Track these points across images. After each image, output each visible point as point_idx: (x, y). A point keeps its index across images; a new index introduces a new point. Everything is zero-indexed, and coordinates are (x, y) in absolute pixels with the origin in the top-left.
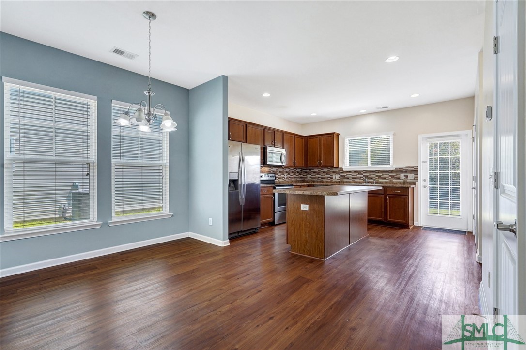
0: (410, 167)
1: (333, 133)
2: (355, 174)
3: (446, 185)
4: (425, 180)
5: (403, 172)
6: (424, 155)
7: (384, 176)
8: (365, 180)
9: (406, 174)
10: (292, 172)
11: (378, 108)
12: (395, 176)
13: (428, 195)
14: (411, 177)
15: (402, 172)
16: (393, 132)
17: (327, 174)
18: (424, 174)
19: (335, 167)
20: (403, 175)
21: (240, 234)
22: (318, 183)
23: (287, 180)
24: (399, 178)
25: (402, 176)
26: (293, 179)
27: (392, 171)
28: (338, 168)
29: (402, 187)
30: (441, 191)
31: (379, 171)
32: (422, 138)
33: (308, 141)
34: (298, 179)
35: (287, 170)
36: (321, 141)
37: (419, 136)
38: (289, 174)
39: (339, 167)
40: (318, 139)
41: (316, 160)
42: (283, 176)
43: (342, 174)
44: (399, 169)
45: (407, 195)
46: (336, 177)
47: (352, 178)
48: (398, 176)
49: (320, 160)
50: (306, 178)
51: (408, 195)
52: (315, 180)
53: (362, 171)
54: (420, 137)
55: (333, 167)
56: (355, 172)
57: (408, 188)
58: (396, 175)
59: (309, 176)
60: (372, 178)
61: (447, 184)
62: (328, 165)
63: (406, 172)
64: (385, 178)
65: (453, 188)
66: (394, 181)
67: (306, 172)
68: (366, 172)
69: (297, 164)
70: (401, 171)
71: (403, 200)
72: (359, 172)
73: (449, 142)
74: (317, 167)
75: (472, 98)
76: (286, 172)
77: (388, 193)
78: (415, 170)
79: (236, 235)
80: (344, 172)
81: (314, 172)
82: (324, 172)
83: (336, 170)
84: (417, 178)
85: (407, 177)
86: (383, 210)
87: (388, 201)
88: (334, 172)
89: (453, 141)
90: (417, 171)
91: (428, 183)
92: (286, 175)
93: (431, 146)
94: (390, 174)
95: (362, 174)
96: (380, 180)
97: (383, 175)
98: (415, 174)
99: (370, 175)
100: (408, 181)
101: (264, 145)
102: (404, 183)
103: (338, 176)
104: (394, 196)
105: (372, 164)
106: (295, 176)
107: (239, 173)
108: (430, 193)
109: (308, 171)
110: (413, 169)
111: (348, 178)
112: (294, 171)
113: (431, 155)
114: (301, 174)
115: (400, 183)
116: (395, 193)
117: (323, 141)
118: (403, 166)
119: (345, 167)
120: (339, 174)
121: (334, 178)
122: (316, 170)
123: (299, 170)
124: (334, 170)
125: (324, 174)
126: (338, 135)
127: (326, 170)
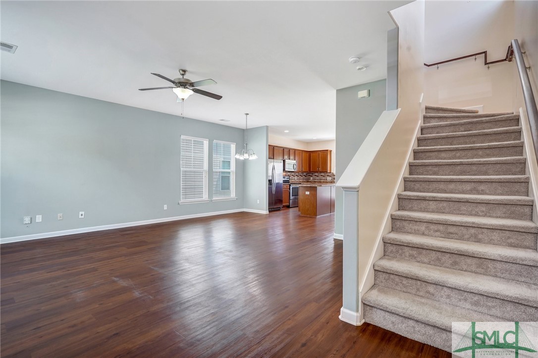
1: (327, 150)
17: (324, 177)
21: (274, 209)
22: (317, 182)
23: (297, 180)
26: (301, 180)
34: (304, 180)
35: (297, 174)
38: (298, 177)
39: (331, 172)
40: (317, 153)
41: (316, 168)
43: (333, 177)
49: (319, 168)
52: (316, 180)
55: (327, 172)
59: (311, 178)
62: (324, 171)
67: (309, 175)
69: (303, 170)
74: (317, 172)
81: (315, 176)
83: (330, 174)
88: (328, 176)
92: (296, 177)
101: (284, 159)
103: (330, 178)
106: (302, 178)
107: (272, 176)
109: (311, 174)
112: (301, 174)
114: (306, 177)
117: (321, 155)
119: (335, 172)
121: (328, 179)
122: (317, 174)
123: (305, 174)
124: (328, 174)
125: (321, 177)
126: (331, 151)
127: (323, 174)
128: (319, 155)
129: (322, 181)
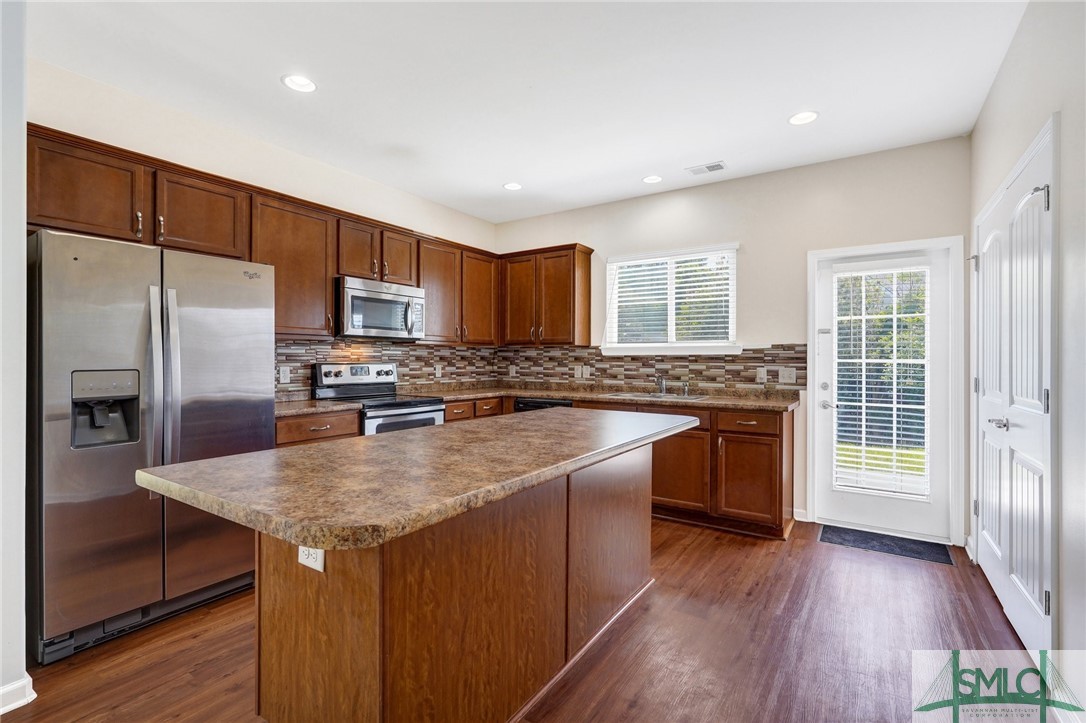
0: (783, 347)
1: (573, 247)
2: (633, 366)
3: (886, 402)
4: (825, 387)
5: (764, 362)
6: (825, 312)
7: (713, 372)
8: (659, 383)
9: (773, 367)
10: (463, 358)
11: (697, 171)
12: (742, 374)
13: (835, 432)
14: (787, 375)
15: (761, 360)
16: (737, 245)
17: (561, 364)
18: (823, 367)
19: (576, 344)
20: (765, 369)
21: (154, 614)
22: (536, 389)
23: (446, 380)
24: (752, 380)
25: (762, 373)
26: (465, 379)
27: (734, 359)
28: (588, 347)
29: (761, 411)
30: (872, 421)
31: (697, 359)
32: (819, 262)
33: (506, 269)
34: (483, 378)
35: (446, 353)
36: (540, 269)
37: (809, 255)
38: (451, 364)
39: (593, 344)
40: (532, 263)
41: (528, 325)
42: (430, 369)
43: (599, 365)
44: (755, 351)
45: (775, 435)
46: (582, 373)
47: (627, 377)
48: (750, 373)
49: (538, 326)
50: (507, 374)
51: (780, 436)
52: (528, 379)
53: (652, 358)
54: (813, 258)
55: (571, 343)
56: (634, 359)
57: (781, 413)
58: (746, 369)
59: (513, 370)
60: (678, 378)
61: (888, 399)
62: (560, 338)
63: (773, 361)
64: (713, 379)
65: (904, 410)
66: (741, 386)
67: (505, 359)
68: (663, 359)
69: (469, 336)
70: (757, 357)
71: (765, 449)
72: (644, 361)
73: (896, 272)
74: (528, 344)
75: (966, 141)
76: (442, 358)
77: (721, 427)
78: (797, 357)
79: (137, 619)
80: (603, 359)
81: (528, 359)
82: (551, 359)
83: (584, 353)
84: (802, 381)
85: (774, 375)
86: (707, 479)
87: (722, 452)
88: (577, 359)
89: (906, 270)
90: (804, 360)
91: (835, 396)
92: (439, 367)
93: (842, 284)
94: (729, 367)
95: (652, 366)
96: (702, 385)
97: (708, 368)
98: (798, 369)
99: (674, 367)
100: (778, 387)
101: (338, 273)
102: (767, 394)
103: (587, 371)
104: (737, 438)
105: (680, 337)
106: (470, 368)
107: (143, 373)
108: (841, 425)
109: (511, 354)
110: (791, 354)
111: (615, 377)
112: (468, 354)
113: (843, 310)
114: (493, 364)
115: (757, 395)
116: (741, 429)
117: (547, 269)
118: (764, 342)
119: (608, 345)
120: (592, 366)
121: (578, 374)
122: (532, 353)
123: (485, 352)
124: (579, 353)
125: (550, 365)
126: (588, 252)
127: (556, 353)
128: (537, 269)
129: (554, 380)
